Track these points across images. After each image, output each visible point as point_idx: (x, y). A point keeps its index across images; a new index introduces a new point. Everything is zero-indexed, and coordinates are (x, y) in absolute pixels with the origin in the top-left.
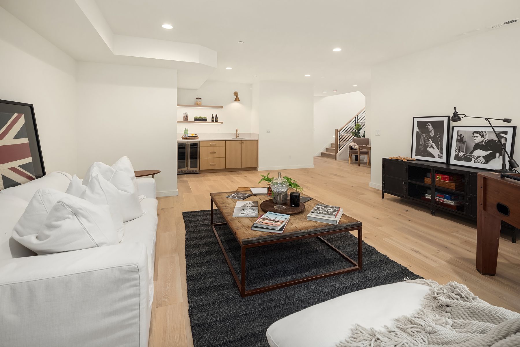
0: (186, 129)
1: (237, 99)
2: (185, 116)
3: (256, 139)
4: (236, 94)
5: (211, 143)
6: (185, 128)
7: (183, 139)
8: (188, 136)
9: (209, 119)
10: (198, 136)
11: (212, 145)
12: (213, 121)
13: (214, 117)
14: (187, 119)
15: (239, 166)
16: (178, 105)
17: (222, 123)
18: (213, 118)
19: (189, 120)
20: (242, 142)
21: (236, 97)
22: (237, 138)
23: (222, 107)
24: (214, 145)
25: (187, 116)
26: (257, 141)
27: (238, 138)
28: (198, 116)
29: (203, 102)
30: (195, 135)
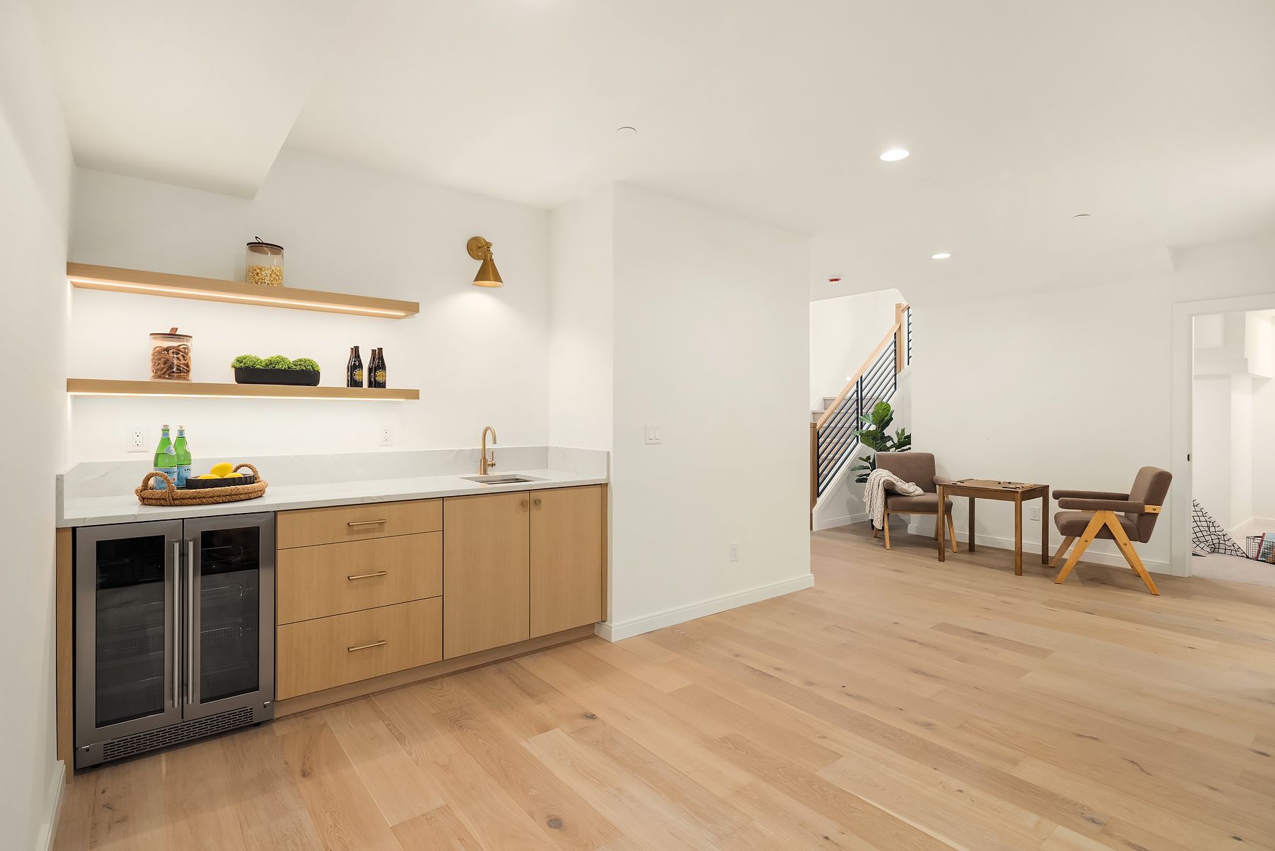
0: (173, 436)
1: (488, 273)
2: (167, 350)
3: (599, 477)
4: (478, 248)
5: (349, 515)
6: (166, 431)
7: (145, 501)
8: (191, 484)
9: (333, 373)
10: (261, 476)
11: (359, 532)
12: (354, 383)
13: (366, 360)
14: (184, 370)
15: (518, 635)
16: (72, 269)
17: (413, 395)
18: (355, 365)
19: (195, 377)
20: (531, 499)
21: (480, 263)
22: (485, 472)
23: (412, 308)
24: (373, 530)
25: (183, 353)
26: (604, 487)
27: (493, 473)
28: (262, 352)
29: (292, 267)
30: (238, 474)
